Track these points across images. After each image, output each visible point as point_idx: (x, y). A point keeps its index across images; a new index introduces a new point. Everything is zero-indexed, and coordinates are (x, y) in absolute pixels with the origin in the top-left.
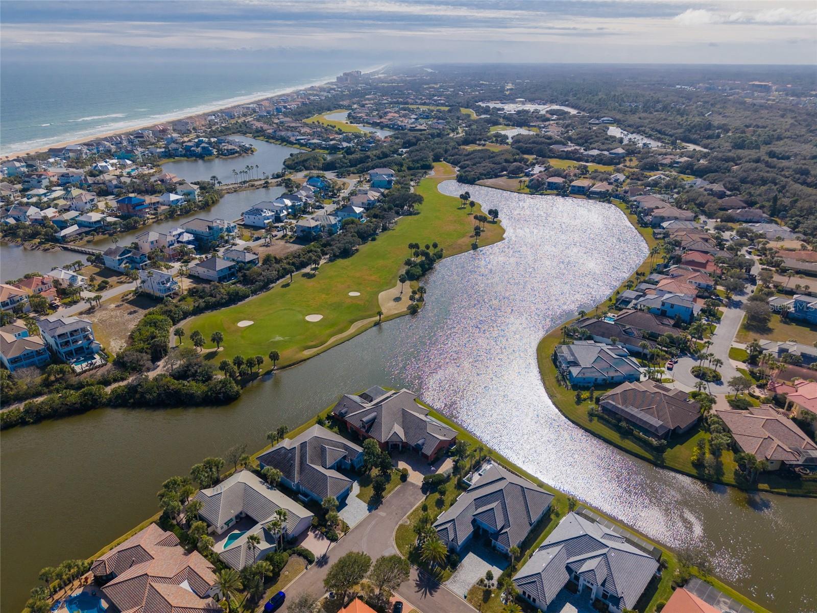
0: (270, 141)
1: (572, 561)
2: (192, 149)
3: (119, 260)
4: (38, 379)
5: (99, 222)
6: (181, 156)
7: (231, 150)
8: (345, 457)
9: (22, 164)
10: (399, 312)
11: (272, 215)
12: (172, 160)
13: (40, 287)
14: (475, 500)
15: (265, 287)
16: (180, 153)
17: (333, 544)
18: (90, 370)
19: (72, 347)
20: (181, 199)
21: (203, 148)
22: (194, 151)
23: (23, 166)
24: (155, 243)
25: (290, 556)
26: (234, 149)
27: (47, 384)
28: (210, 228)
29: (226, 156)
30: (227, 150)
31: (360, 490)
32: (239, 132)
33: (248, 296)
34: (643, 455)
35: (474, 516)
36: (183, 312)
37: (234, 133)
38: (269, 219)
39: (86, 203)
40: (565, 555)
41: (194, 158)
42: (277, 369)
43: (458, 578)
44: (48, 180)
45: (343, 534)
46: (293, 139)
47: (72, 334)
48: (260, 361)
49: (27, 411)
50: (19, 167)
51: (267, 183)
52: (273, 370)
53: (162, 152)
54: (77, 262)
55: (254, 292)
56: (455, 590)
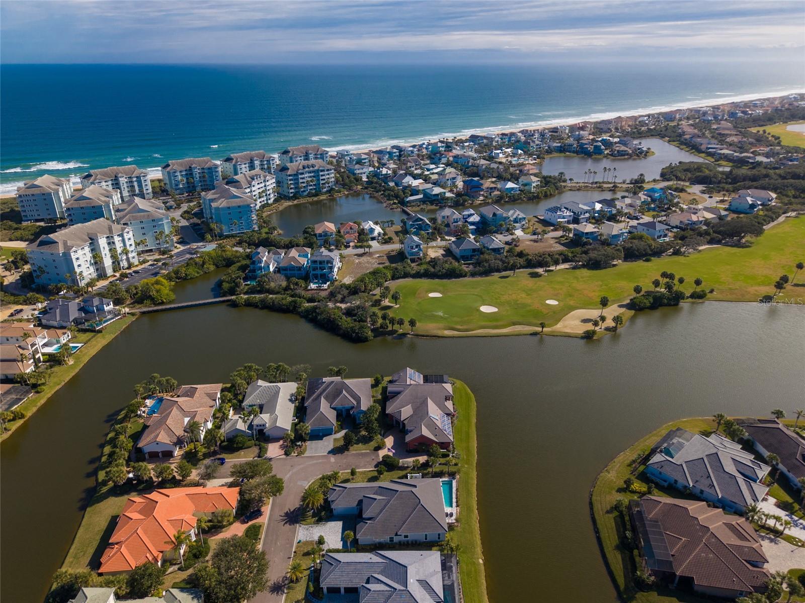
0: (682, 147)
1: (379, 578)
2: (586, 146)
3: (411, 225)
4: (284, 284)
5: (437, 195)
6: (574, 152)
7: (622, 151)
8: (353, 407)
9: (443, 145)
10: (572, 332)
11: (570, 216)
12: (563, 154)
13: (348, 230)
14: (380, 487)
15: (487, 273)
16: (573, 149)
17: (284, 457)
18: (316, 290)
19: (319, 272)
20: (517, 188)
21: (596, 147)
22: (587, 148)
23: (442, 147)
24: (446, 217)
25: (255, 445)
26: (626, 151)
27: (287, 289)
28: (494, 215)
29: (614, 156)
30: (618, 151)
31: (340, 438)
32: (659, 135)
33: (465, 276)
34: (617, 577)
35: (364, 496)
36: (404, 273)
37: (652, 135)
38: (565, 218)
39: (448, 180)
40: (379, 570)
41: (583, 155)
42: (412, 335)
43: (312, 529)
44: (446, 159)
45: (296, 454)
46: (703, 147)
47: (321, 262)
48: (401, 322)
49: (262, 301)
50: (439, 147)
51: (615, 186)
52: (409, 334)
53: (558, 147)
54: (391, 221)
55: (473, 275)
56: (300, 534)
